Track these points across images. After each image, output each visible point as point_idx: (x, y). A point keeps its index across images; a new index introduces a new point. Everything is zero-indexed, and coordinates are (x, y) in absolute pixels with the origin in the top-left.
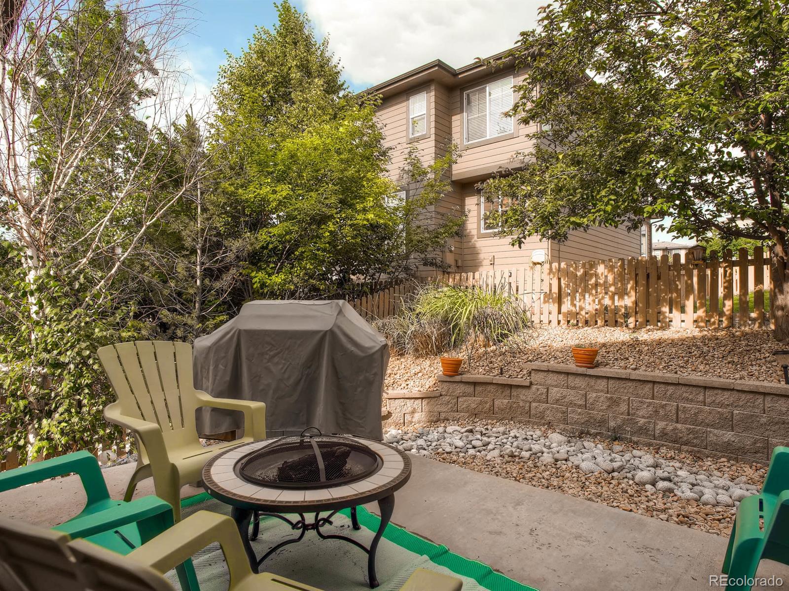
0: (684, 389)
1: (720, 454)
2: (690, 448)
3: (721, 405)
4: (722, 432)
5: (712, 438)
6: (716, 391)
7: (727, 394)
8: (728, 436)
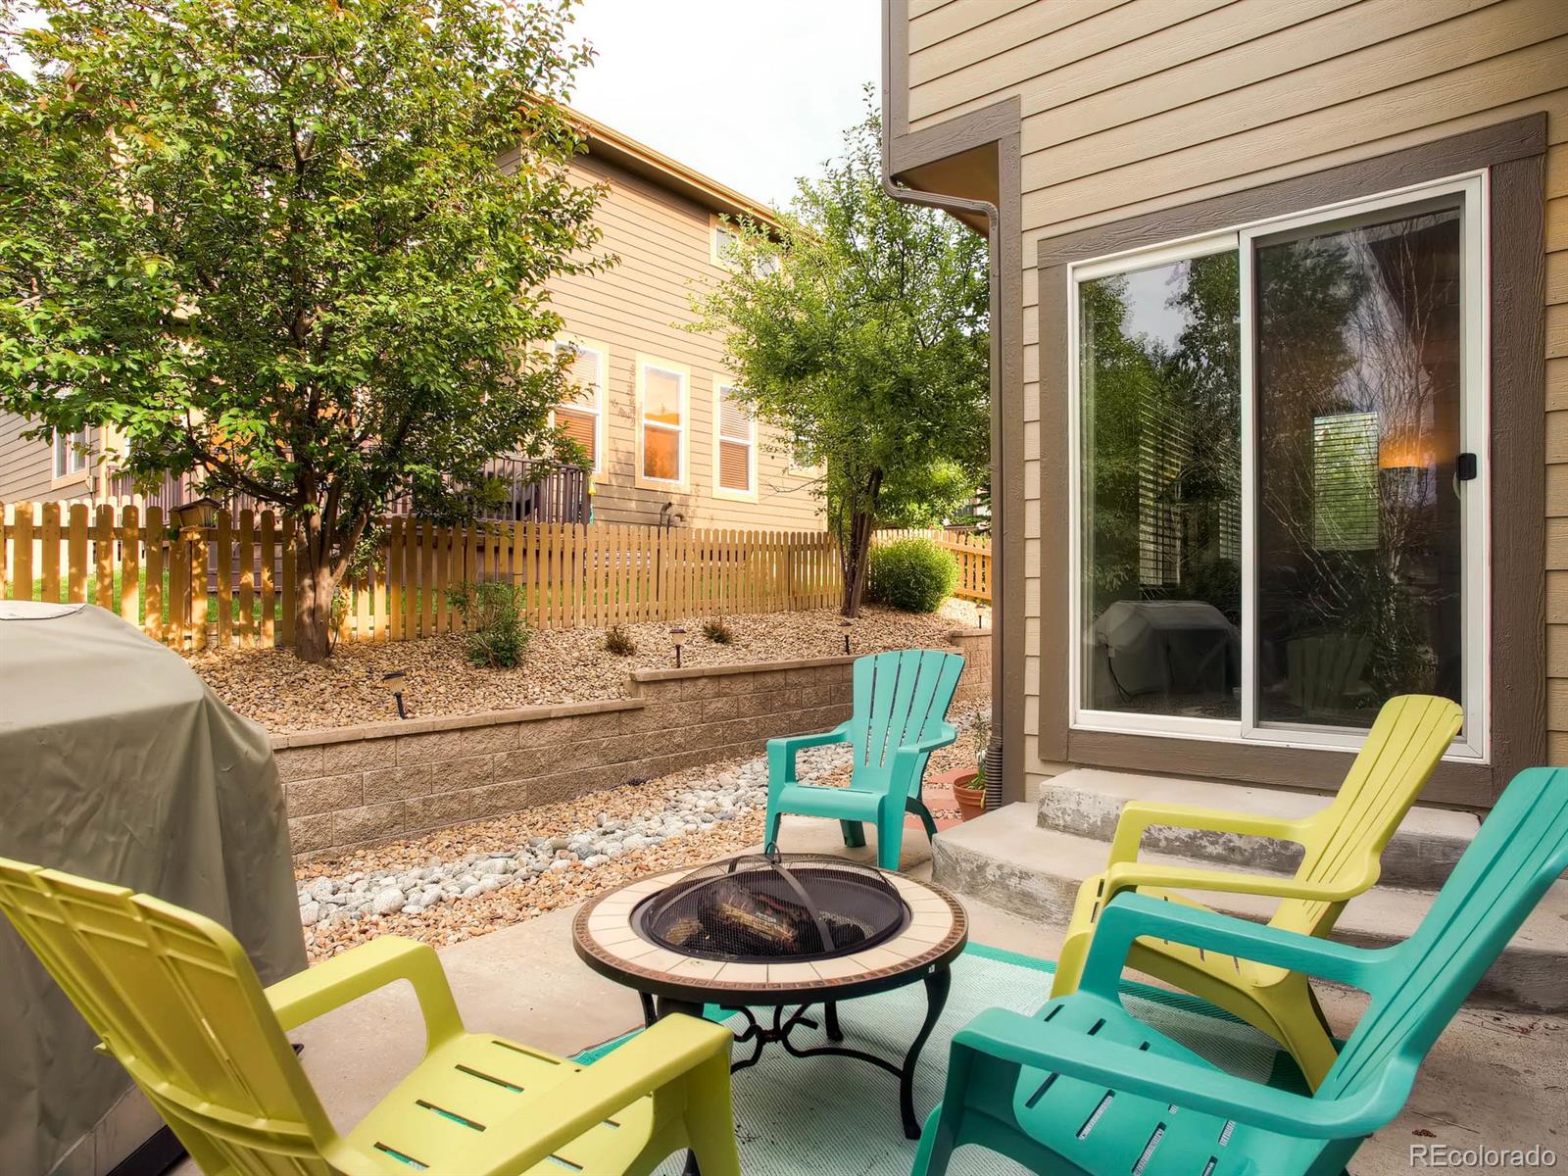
0: (293, 755)
1: (353, 846)
2: (312, 854)
3: (351, 768)
4: (353, 811)
5: (342, 825)
6: (339, 749)
7: (354, 748)
8: (361, 814)
